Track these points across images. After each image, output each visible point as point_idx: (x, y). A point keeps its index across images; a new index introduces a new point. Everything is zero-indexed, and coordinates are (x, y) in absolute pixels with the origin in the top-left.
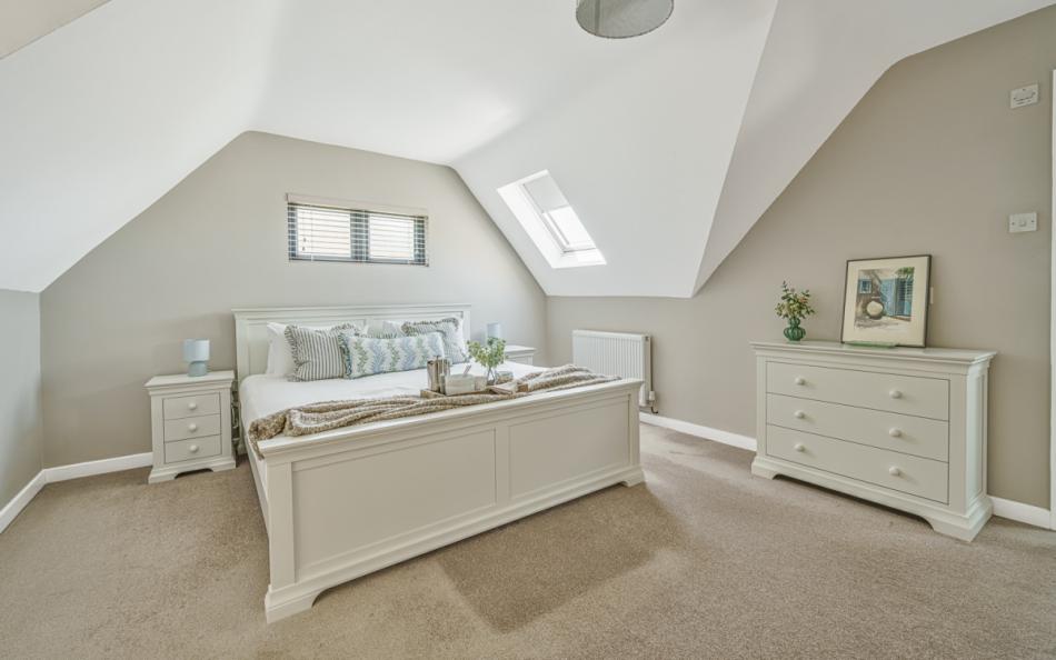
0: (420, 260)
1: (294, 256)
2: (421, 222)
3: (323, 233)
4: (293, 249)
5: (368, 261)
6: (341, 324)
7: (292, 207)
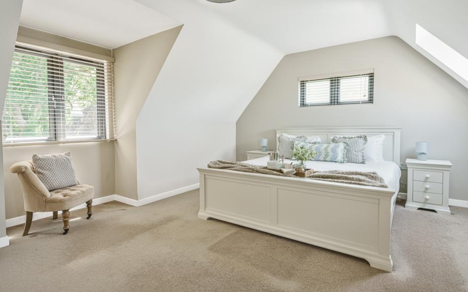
0: (371, 101)
1: (303, 104)
2: (371, 76)
3: (318, 92)
4: (303, 102)
5: (338, 103)
6: (300, 136)
7: (303, 83)
